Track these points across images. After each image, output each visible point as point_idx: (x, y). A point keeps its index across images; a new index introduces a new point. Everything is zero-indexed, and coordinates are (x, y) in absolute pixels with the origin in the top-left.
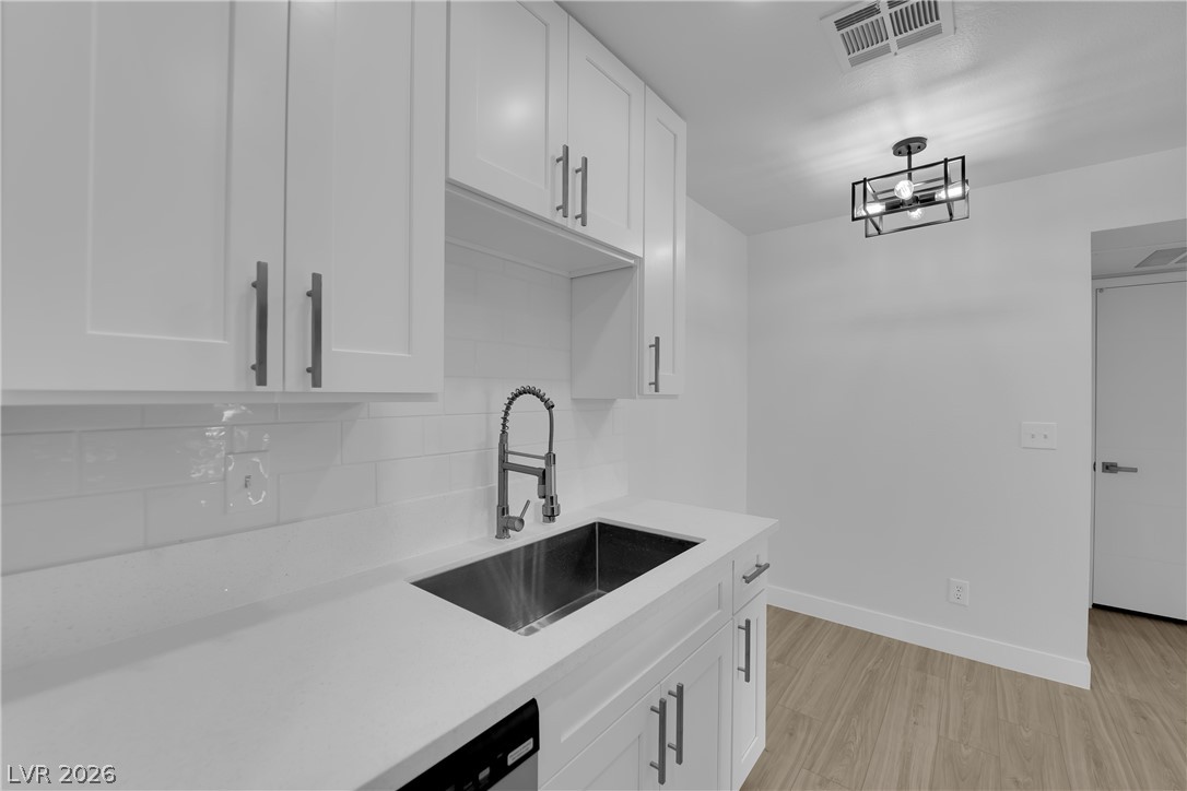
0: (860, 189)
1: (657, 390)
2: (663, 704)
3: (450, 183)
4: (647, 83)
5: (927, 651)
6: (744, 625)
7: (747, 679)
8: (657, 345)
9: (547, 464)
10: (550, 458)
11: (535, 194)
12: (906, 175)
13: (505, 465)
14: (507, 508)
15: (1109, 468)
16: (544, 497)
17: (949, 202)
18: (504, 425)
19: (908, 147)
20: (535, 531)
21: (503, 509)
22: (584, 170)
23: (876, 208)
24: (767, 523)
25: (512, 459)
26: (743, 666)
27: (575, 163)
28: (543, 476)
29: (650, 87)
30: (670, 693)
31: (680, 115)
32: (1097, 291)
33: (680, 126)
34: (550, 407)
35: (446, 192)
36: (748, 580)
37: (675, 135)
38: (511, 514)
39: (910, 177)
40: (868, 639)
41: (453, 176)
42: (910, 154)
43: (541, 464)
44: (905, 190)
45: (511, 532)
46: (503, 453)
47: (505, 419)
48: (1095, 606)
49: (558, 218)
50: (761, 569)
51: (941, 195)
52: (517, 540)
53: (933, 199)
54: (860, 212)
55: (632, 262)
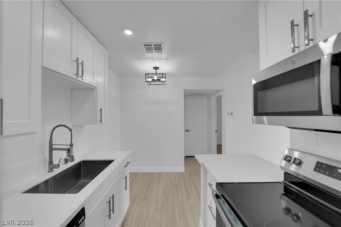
0: (147, 75)
1: (101, 122)
2: (110, 200)
3: (43, 67)
4: (98, 41)
5: (160, 173)
6: (125, 177)
7: (126, 190)
8: (101, 110)
9: (70, 147)
10: (71, 145)
11: (69, 70)
12: (155, 75)
13: (52, 149)
14: (53, 162)
15: (187, 131)
16: (69, 156)
17: (163, 82)
18: (51, 136)
19: (156, 68)
20: (64, 167)
21: (51, 163)
22: (82, 64)
23: (150, 80)
24: (129, 152)
25: (54, 147)
26: (125, 187)
27: (80, 62)
28: (69, 151)
29: (99, 41)
30: (110, 198)
31: (106, 49)
32: (185, 98)
33: (106, 52)
34: (71, 130)
35: (42, 70)
36: (126, 166)
37: (105, 55)
38: (54, 164)
39: (156, 75)
40: (149, 174)
41: (44, 65)
42: (156, 70)
43: (68, 147)
44: (155, 78)
45: (54, 169)
46: (51, 144)
47: (51, 134)
48: (186, 156)
49: (75, 77)
50: (128, 163)
51: (162, 80)
52: (56, 172)
53: (160, 80)
54: (147, 80)
55: (94, 88)
